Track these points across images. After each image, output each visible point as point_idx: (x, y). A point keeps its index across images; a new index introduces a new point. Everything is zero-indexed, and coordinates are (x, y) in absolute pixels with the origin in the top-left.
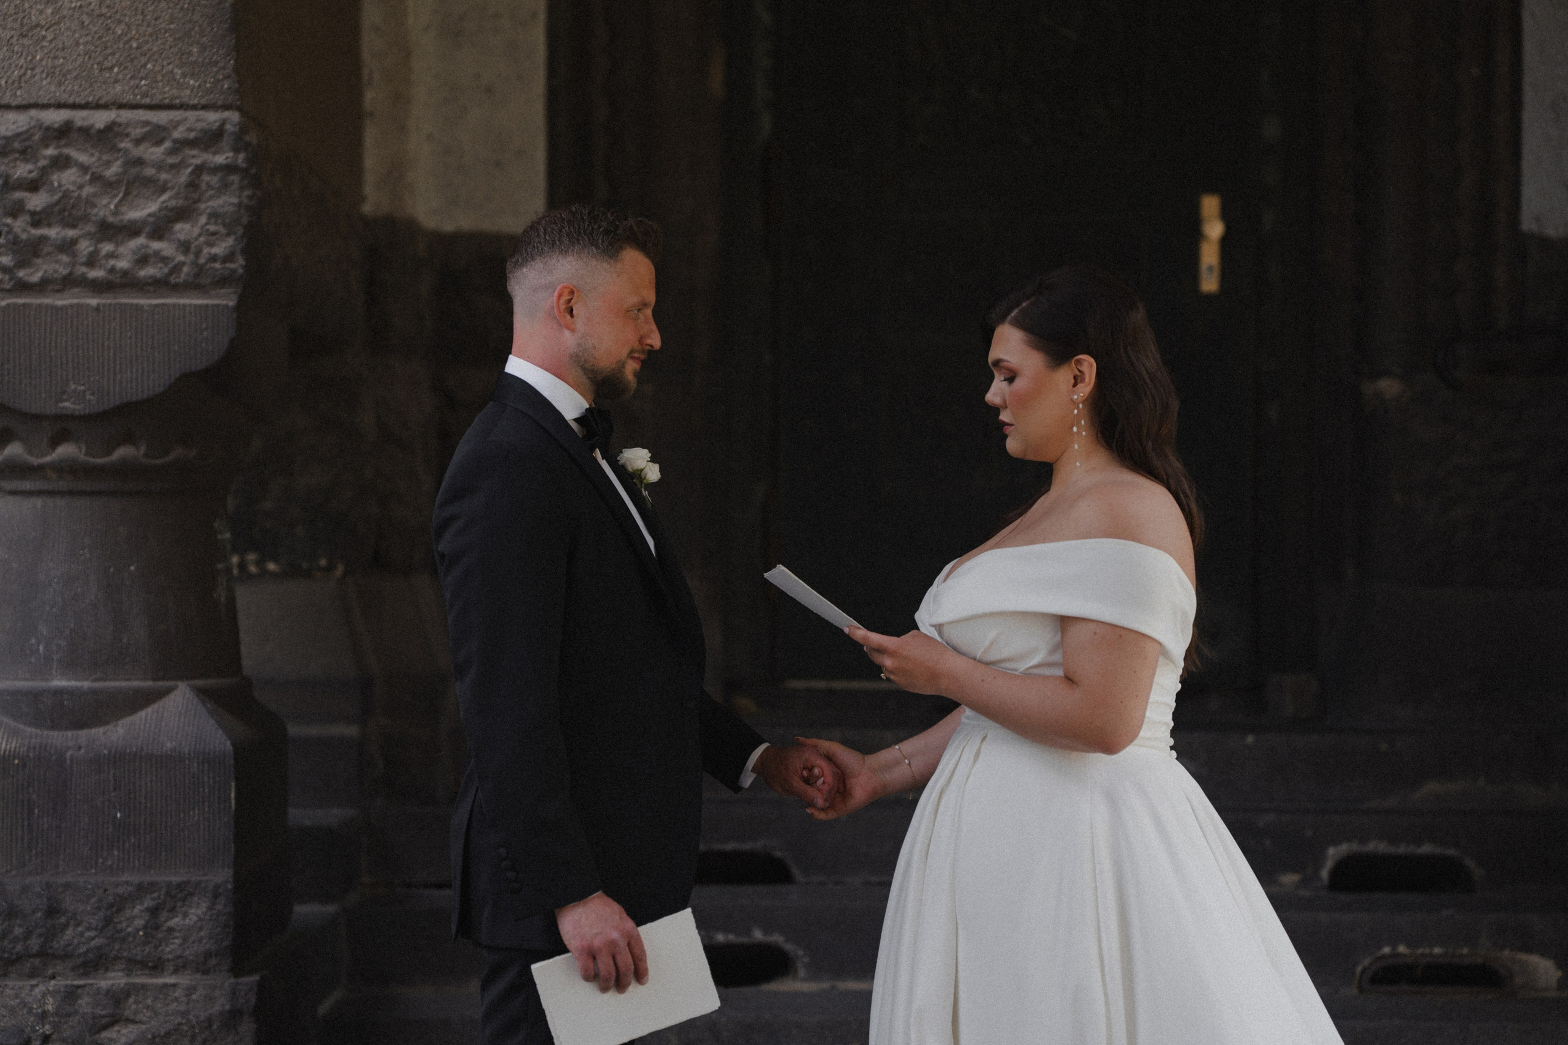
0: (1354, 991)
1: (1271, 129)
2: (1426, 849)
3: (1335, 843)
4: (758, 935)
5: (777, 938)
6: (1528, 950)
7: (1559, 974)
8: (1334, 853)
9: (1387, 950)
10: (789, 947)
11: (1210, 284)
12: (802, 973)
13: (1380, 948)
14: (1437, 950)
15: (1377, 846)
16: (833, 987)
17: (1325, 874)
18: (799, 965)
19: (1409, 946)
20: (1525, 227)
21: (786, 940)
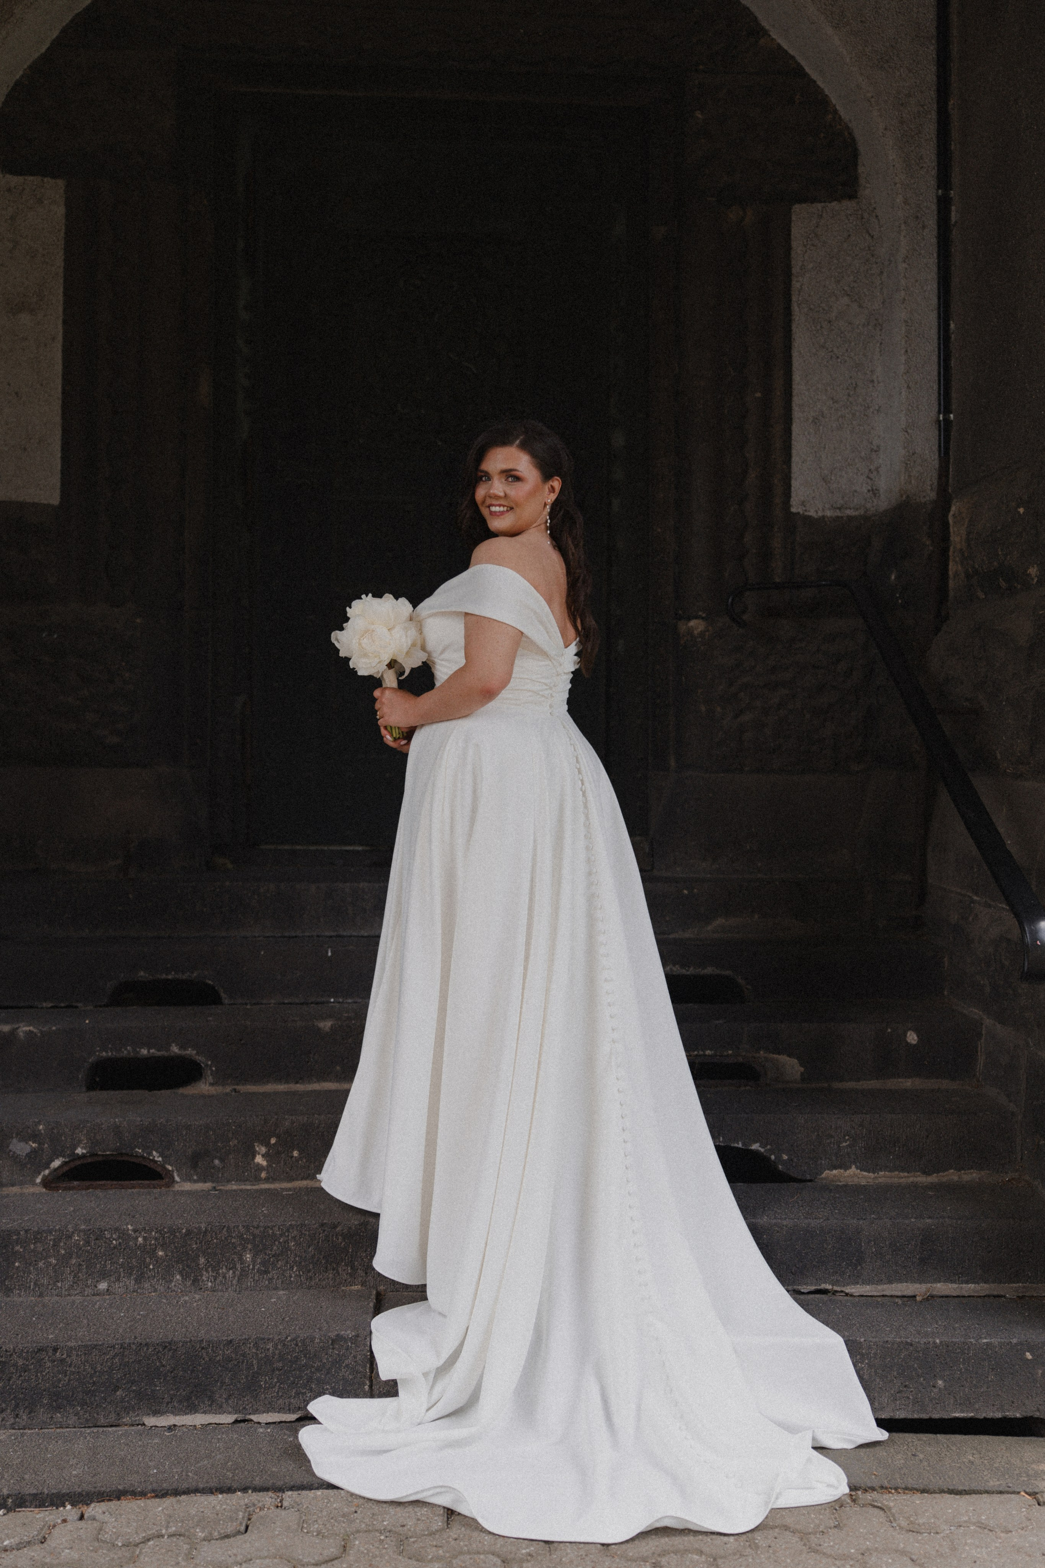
2: (709, 970)
4: (175, 1049)
5: (190, 1052)
6: (779, 1054)
7: (802, 1069)
10: (200, 1059)
12: (209, 1079)
14: (708, 1052)
16: (234, 1090)
18: (208, 1073)
20: (793, 510)
21: (198, 1054)
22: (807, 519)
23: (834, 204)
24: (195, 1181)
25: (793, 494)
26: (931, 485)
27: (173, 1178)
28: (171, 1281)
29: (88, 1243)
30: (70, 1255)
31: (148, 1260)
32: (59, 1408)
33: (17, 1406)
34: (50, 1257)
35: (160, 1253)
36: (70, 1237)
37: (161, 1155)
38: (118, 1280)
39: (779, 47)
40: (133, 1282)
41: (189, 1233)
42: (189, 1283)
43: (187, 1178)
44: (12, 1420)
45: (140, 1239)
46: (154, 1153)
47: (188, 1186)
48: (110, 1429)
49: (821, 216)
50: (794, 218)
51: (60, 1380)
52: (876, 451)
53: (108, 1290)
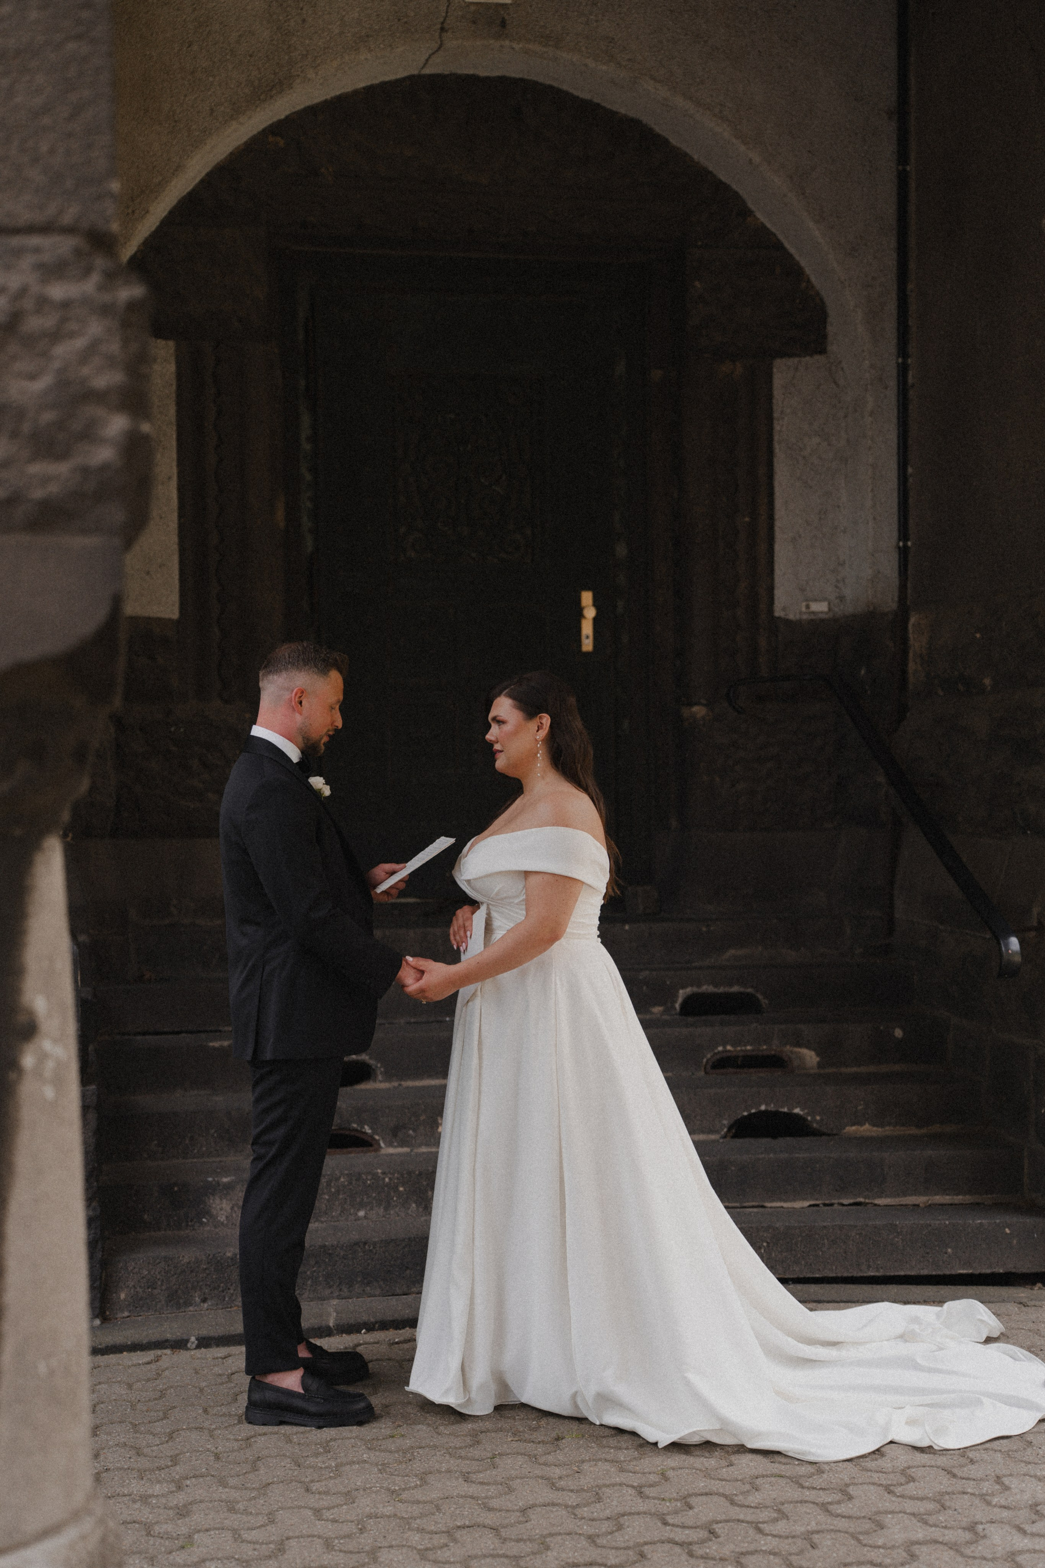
0: (702, 1073)
1: (621, 550)
2: (735, 989)
3: (683, 988)
6: (799, 1045)
7: (818, 1059)
8: (682, 994)
9: (720, 1048)
10: (372, 1062)
11: (588, 645)
12: (380, 1077)
13: (716, 1048)
14: (749, 1048)
15: (707, 988)
16: (400, 1085)
17: (677, 1006)
18: (378, 1072)
19: (732, 1046)
20: (777, 614)
21: (370, 1058)
22: (788, 622)
23: (808, 358)
24: (396, 1147)
25: (776, 602)
26: (892, 599)
27: (379, 1144)
28: (409, 1208)
29: (350, 1183)
30: (338, 1192)
31: (392, 1194)
32: (368, 1284)
33: (340, 1283)
34: (325, 1194)
35: (401, 1189)
36: (338, 1179)
37: (371, 1128)
38: (372, 1209)
39: (764, 226)
40: (382, 1210)
41: (420, 1174)
42: (421, 1210)
43: (390, 1145)
44: (338, 1293)
45: (387, 1180)
46: (366, 1127)
47: (391, 1150)
48: (404, 1296)
49: (796, 369)
50: (775, 370)
51: (368, 1265)
52: (842, 565)
53: (365, 1216)
